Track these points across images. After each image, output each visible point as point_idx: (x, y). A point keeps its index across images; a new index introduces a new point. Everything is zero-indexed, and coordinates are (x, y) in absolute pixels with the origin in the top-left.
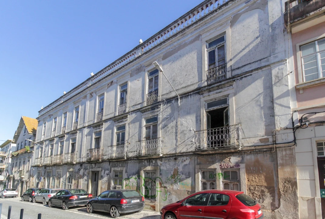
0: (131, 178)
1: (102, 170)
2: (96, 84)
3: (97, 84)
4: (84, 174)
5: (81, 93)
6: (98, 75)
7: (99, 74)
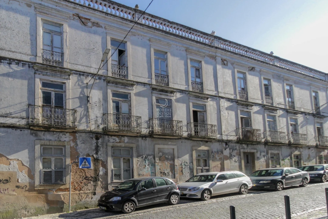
0: (285, 159)
1: (257, 152)
2: (236, 56)
3: (238, 56)
4: (231, 155)
5: (208, 47)
6: (232, 45)
7: (234, 45)
